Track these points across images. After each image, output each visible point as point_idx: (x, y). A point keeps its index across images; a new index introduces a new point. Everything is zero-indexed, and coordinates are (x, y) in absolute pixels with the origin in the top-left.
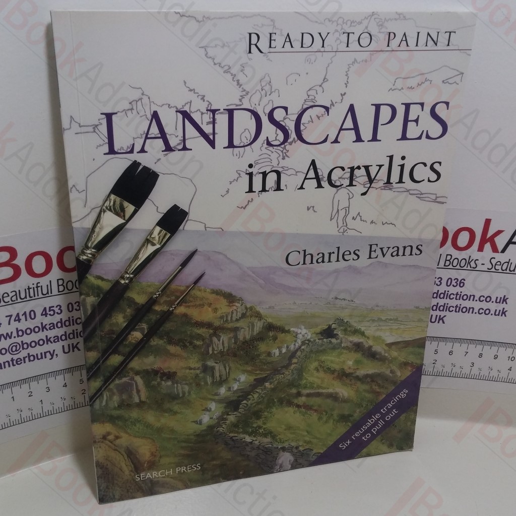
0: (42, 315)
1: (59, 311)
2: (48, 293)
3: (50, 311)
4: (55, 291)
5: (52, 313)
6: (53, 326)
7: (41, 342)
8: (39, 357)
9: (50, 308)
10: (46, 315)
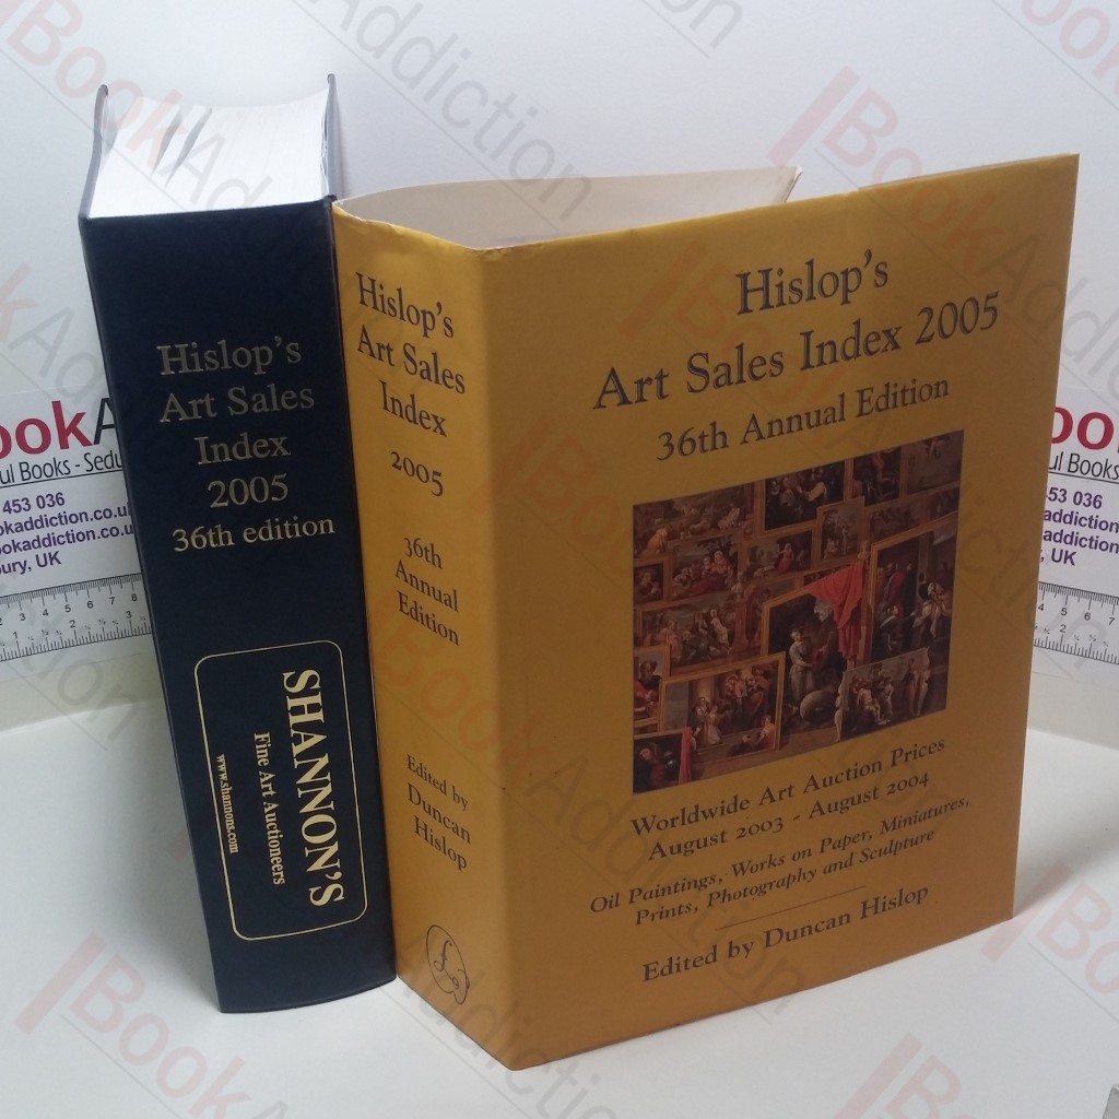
0: (4, 511)
1: (27, 507)
2: (9, 481)
3: (14, 505)
4: (18, 479)
5: (17, 508)
6: (21, 527)
7: (7, 549)
8: (7, 569)
9: (14, 501)
10: (10, 510)
